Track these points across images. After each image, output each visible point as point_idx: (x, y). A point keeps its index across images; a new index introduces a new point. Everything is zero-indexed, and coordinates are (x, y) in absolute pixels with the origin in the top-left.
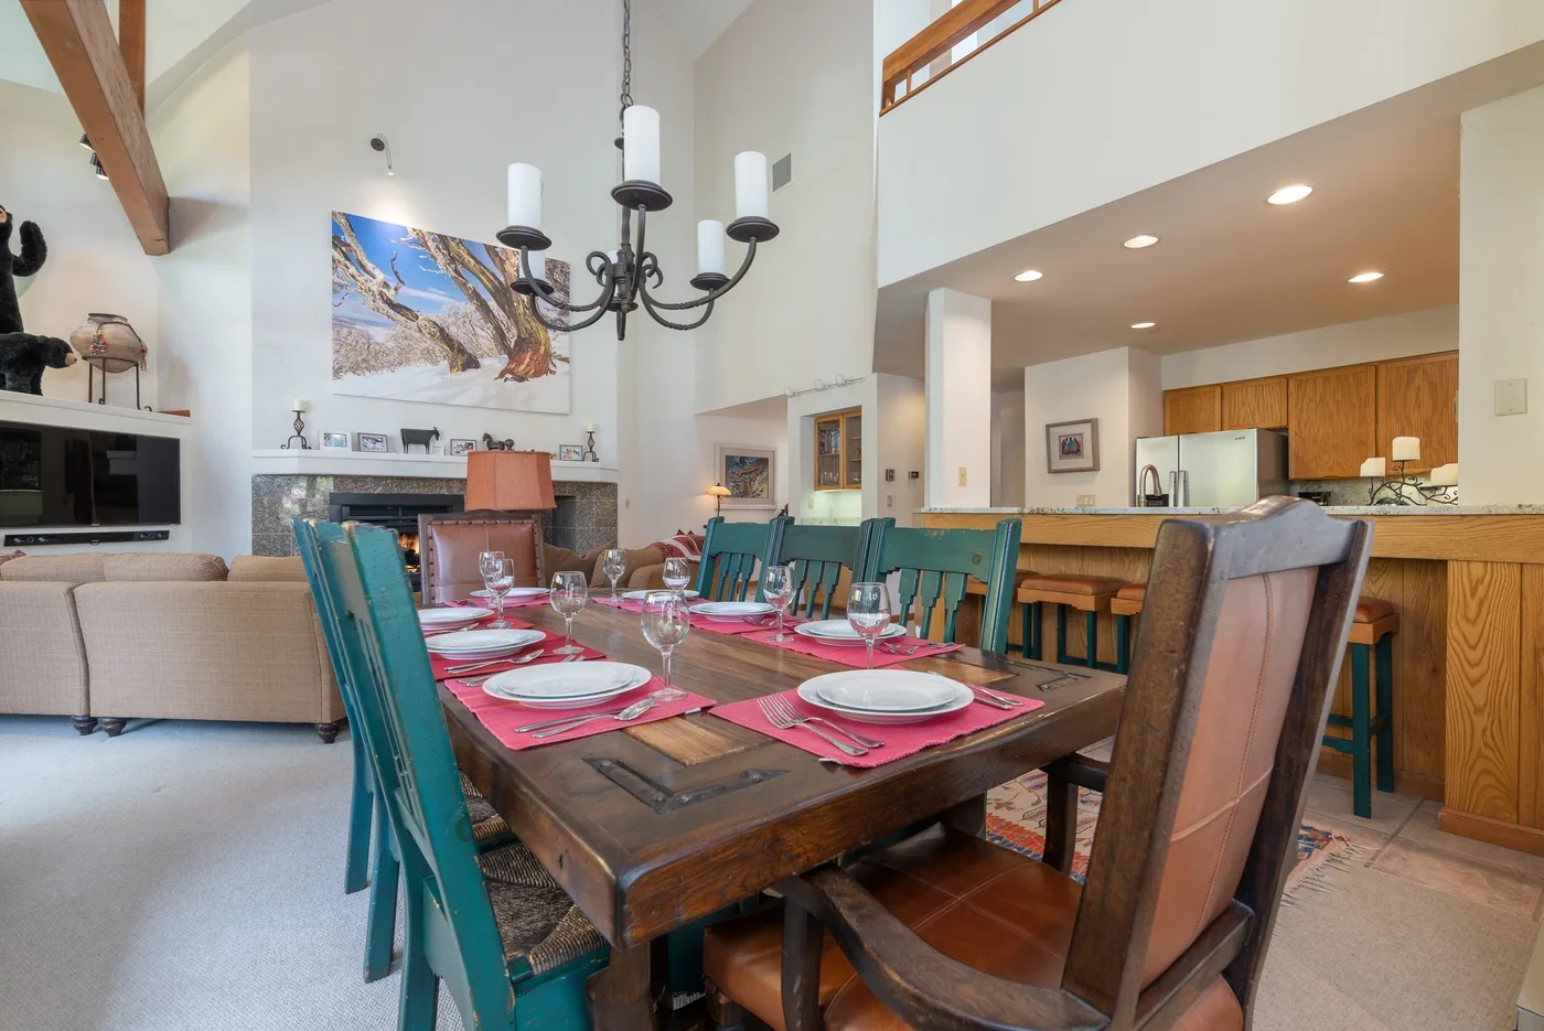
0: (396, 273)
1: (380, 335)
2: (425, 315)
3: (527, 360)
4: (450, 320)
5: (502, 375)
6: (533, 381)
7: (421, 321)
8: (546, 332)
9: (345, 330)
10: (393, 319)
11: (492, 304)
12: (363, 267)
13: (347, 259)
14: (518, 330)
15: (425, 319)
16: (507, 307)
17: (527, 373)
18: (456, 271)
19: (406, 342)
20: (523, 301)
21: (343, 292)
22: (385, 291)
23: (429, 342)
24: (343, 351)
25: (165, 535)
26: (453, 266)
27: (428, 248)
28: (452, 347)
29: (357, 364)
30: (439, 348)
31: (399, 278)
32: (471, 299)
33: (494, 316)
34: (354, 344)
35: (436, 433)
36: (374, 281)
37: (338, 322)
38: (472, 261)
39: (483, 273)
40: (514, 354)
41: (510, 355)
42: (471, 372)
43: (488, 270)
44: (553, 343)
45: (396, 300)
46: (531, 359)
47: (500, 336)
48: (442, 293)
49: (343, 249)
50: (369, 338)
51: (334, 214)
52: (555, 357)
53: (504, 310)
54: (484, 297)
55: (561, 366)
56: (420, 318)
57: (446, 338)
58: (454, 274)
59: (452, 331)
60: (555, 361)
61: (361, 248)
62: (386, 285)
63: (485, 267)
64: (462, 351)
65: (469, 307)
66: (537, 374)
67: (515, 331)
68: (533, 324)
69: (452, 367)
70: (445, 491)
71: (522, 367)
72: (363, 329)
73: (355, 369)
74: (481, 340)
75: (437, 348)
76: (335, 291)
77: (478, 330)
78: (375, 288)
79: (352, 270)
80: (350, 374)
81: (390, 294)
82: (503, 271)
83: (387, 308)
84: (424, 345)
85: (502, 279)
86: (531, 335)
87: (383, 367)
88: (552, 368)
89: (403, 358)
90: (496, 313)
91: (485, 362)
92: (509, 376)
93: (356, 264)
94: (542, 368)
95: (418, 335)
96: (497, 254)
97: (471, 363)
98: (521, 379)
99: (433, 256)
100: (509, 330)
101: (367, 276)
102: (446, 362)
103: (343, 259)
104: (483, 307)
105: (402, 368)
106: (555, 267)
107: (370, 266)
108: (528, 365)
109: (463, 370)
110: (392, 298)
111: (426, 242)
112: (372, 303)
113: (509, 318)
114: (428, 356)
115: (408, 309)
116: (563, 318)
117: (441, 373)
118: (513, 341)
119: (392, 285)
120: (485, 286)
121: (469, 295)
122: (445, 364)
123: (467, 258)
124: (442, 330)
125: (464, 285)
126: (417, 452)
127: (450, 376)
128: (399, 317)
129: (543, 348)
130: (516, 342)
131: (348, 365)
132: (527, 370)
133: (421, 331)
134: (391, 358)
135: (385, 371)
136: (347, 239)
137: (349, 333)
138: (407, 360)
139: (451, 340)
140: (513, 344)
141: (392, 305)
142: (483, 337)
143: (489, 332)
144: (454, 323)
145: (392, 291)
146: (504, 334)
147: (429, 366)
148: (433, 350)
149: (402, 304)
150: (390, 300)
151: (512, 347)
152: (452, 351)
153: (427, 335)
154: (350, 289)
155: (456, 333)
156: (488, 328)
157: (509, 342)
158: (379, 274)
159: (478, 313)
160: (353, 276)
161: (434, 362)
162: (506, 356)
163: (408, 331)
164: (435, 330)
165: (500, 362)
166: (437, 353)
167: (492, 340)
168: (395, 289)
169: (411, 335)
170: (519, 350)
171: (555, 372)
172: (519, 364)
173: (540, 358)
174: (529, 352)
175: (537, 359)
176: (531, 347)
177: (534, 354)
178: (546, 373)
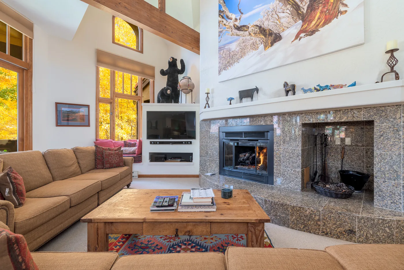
0: (240, 10)
1: (234, 47)
2: (251, 24)
4: (264, 19)
5: (297, 36)
6: (322, 30)
7: (250, 29)
9: (222, 51)
10: (239, 35)
12: (228, 17)
13: (223, 18)
17: (318, 25)
19: (244, 44)
21: (221, 34)
22: (236, 23)
23: (254, 38)
24: (221, 62)
25: (191, 143)
28: (265, 35)
29: (226, 65)
30: (259, 39)
31: (241, 12)
34: (225, 56)
35: (257, 90)
36: (232, 21)
37: (220, 48)
41: (304, 20)
42: (277, 45)
45: (239, 25)
46: (322, 12)
49: (222, 14)
50: (229, 50)
56: (250, 27)
57: (262, 31)
59: (266, 24)
61: (227, 9)
62: (236, 19)
64: (271, 34)
65: (274, 3)
66: (327, 21)
69: (265, 47)
70: (263, 123)
71: (314, 22)
72: (228, 47)
73: (225, 68)
74: (282, 20)
75: (258, 40)
76: (219, 35)
77: (281, 15)
78: (232, 25)
79: (225, 22)
80: (224, 71)
81: (238, 24)
83: (236, 31)
84: (251, 42)
87: (235, 62)
88: (342, 9)
89: (243, 52)
91: (284, 34)
92: (302, 35)
93: (226, 18)
95: (249, 37)
97: (277, 38)
98: (313, 32)
101: (229, 21)
102: (263, 45)
103: (220, 19)
105: (242, 59)
107: (230, 15)
108: (319, 19)
109: (272, 44)
112: (231, 32)
114: (254, 46)
115: (244, 26)
117: (260, 53)
118: (306, 8)
119: (238, 18)
122: (262, 46)
124: (260, 27)
126: (247, 102)
127: (264, 53)
128: (241, 33)
130: (308, 7)
131: (223, 67)
133: (250, 34)
134: (238, 56)
135: (235, 63)
136: (223, 9)
137: (224, 52)
138: (244, 53)
139: (264, 30)
140: (305, 10)
141: (239, 28)
142: (284, 17)
143: (288, 11)
144: (267, 19)
145: (238, 21)
146: (299, 6)
147: (254, 52)
148: (256, 42)
149: (242, 25)
150: (237, 26)
151: (305, 12)
152: (265, 37)
153: (253, 35)
154: (224, 31)
155: (268, 25)
156: (288, 9)
157: (302, 10)
158: (233, 16)
159: (281, 3)
160: (225, 25)
161: (257, 48)
162: (301, 21)
163: (244, 38)
164: (257, 30)
165: (296, 28)
166: (258, 42)
167: (290, 16)
168: (240, 19)
169: (246, 39)
170: (311, 11)
171: (346, 11)
172: (311, 22)
173: (330, 8)
174: (320, 8)
175: (327, 10)
176: (321, 3)
177: (324, 7)
178: (336, 16)
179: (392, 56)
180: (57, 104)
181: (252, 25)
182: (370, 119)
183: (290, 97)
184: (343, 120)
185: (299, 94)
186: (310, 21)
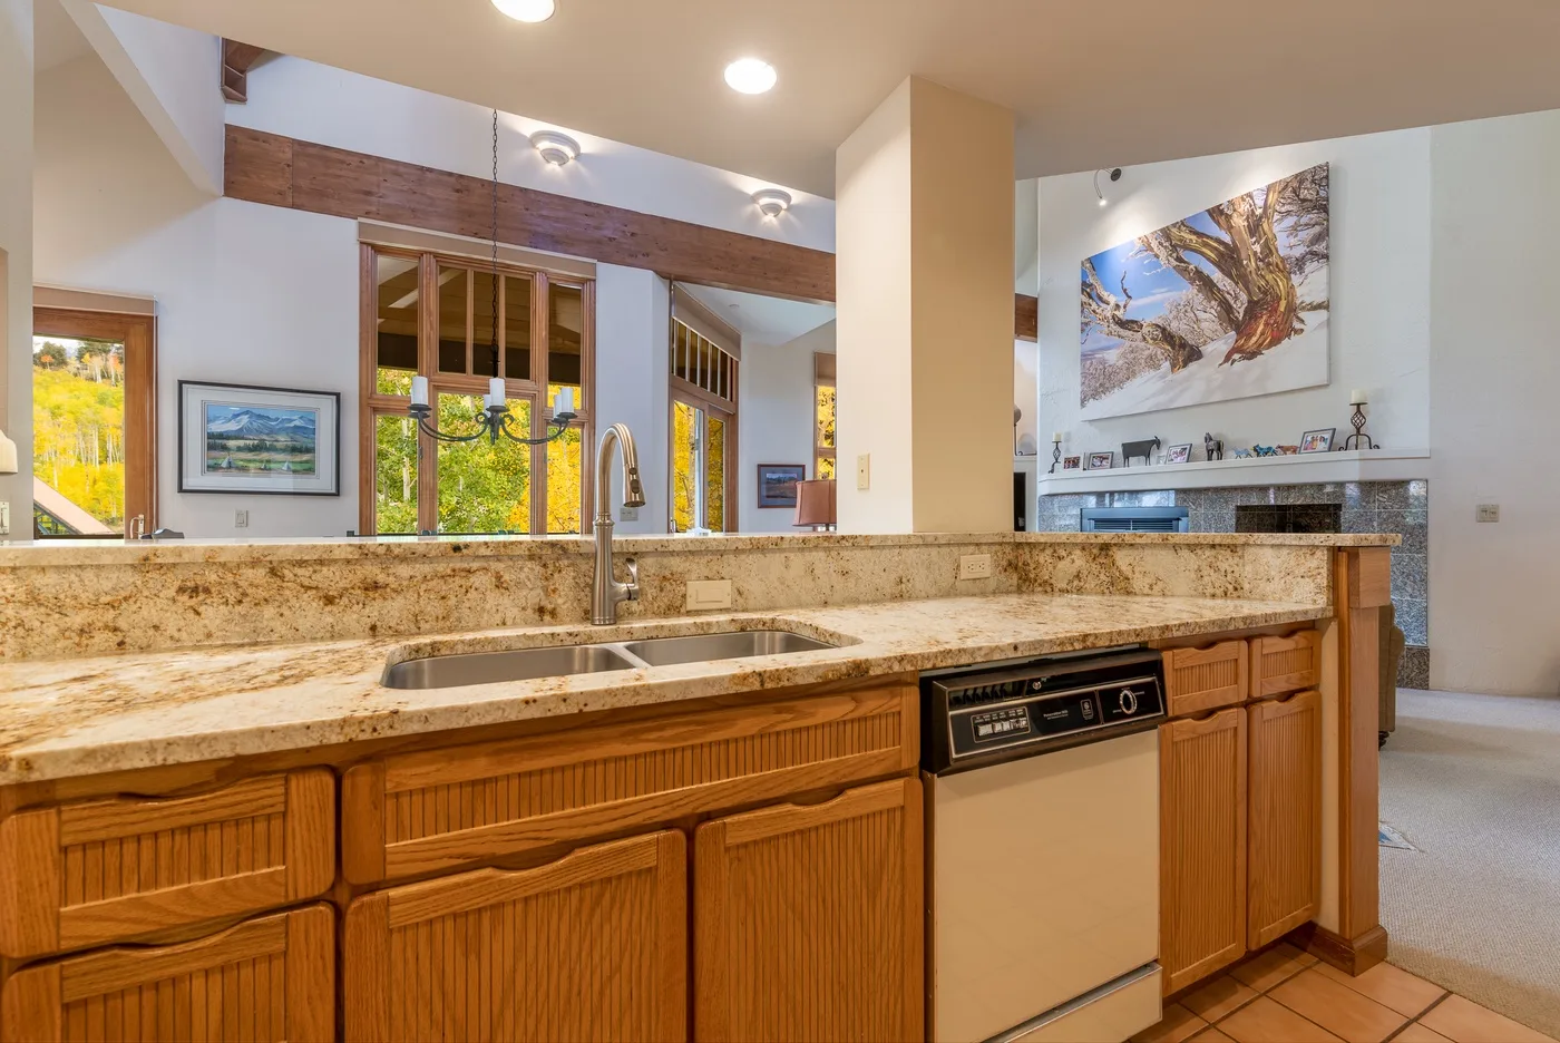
0: (1125, 291)
1: (1112, 357)
3: (1261, 327)
4: (1171, 317)
5: (1228, 358)
6: (1269, 354)
7: (1145, 330)
8: (1289, 279)
9: (1089, 362)
10: (1122, 338)
11: (1216, 276)
12: (1100, 298)
13: (1090, 297)
14: (1249, 294)
15: (1149, 325)
16: (1234, 272)
17: (1261, 345)
18: (1179, 259)
19: (1133, 356)
20: (1255, 253)
21: (1087, 329)
22: (1116, 313)
23: (1151, 347)
24: (1087, 383)
26: (1174, 255)
27: (1152, 250)
28: (1172, 346)
29: (1096, 391)
30: (1161, 350)
31: (1127, 295)
32: (1192, 281)
33: (1219, 290)
34: (1094, 372)
35: (1157, 443)
36: (1109, 308)
37: (1085, 357)
38: (1194, 237)
39: (1206, 245)
40: (1242, 328)
41: (1239, 332)
42: (1193, 366)
43: (1212, 238)
44: (1299, 291)
45: (1124, 318)
46: (1266, 324)
47: (1226, 308)
48: (1163, 290)
49: (1088, 290)
50: (1103, 362)
51: (1083, 263)
52: (1303, 309)
53: (1229, 276)
54: (1206, 272)
55: (1312, 319)
56: (1145, 325)
57: (1167, 337)
58: (1175, 263)
59: (1174, 327)
60: (1302, 315)
61: (1099, 283)
62: (1118, 306)
63: (1208, 237)
64: (1183, 345)
65: (1189, 292)
66: (1275, 341)
67: (1244, 297)
68: (1269, 277)
69: (1173, 366)
71: (1254, 339)
72: (1101, 356)
73: (1095, 395)
74: (1204, 325)
75: (1159, 353)
76: (1083, 330)
77: (1201, 315)
78: (1109, 315)
79: (1094, 306)
80: (1091, 401)
81: (1119, 314)
82: (1230, 228)
83: (1114, 327)
84: (1147, 353)
85: (1227, 239)
86: (1265, 293)
87: (1114, 387)
88: (1297, 325)
89: (1130, 372)
90: (1220, 285)
91: (1207, 349)
92: (1236, 356)
93: (1096, 298)
94: (1283, 330)
95: (1142, 344)
96: (1222, 212)
97: (1194, 354)
98: (1252, 355)
99: (1157, 256)
100: (1236, 298)
101: (1103, 306)
102: (1168, 363)
103: (1085, 299)
104: (1207, 285)
105: (1128, 384)
106: (1301, 182)
107: (1105, 295)
108: (1262, 334)
109: (1185, 364)
110: (1121, 317)
111: (1149, 245)
112: (1107, 329)
113: (1237, 284)
114: (1152, 363)
115: (1133, 322)
116: (1315, 249)
117: (1163, 377)
118: (1242, 311)
119: (1122, 304)
120: (1209, 259)
121: (1190, 279)
122: (1166, 365)
123: (1189, 236)
124: (1164, 330)
125: (1186, 269)
126: (1137, 464)
127: (1170, 377)
128: (1127, 333)
129: (1283, 304)
130: (1246, 311)
131: (1090, 393)
132: (1260, 341)
133: (1145, 338)
134: (1121, 376)
135: (1116, 390)
136: (1091, 280)
137: (1092, 363)
138: (1134, 372)
139: (1172, 337)
140: (1242, 315)
141: (1123, 324)
142: (1206, 320)
143: (1213, 311)
144: (1176, 317)
145: (1122, 310)
146: (1231, 307)
147: (1152, 373)
148: (1156, 354)
149: (1132, 318)
150: (1120, 319)
151: (1241, 318)
152: (1173, 349)
153: (1151, 342)
154: (1092, 324)
155: (1177, 327)
156: (1212, 307)
157: (1236, 314)
158: (1112, 300)
159: (1200, 295)
160: (1094, 311)
161: (1157, 367)
162: (1234, 332)
163: (1134, 344)
164: (1158, 333)
165: (1225, 343)
166: (1160, 356)
167: (1217, 320)
168: (1125, 307)
169: (1137, 347)
170: (1250, 318)
171: (1302, 330)
172: (1251, 338)
173: (1279, 319)
174: (1264, 317)
175: (1275, 322)
176: (1266, 309)
177: (1270, 317)
178: (1289, 336)
179: (1359, 410)
180: (760, 466)
181: (1148, 321)
182: (1337, 502)
183: (1215, 463)
184: (1298, 503)
185: (1230, 460)
186: (1249, 336)
